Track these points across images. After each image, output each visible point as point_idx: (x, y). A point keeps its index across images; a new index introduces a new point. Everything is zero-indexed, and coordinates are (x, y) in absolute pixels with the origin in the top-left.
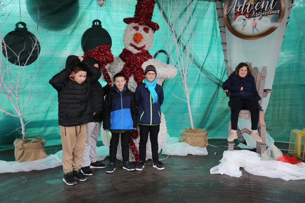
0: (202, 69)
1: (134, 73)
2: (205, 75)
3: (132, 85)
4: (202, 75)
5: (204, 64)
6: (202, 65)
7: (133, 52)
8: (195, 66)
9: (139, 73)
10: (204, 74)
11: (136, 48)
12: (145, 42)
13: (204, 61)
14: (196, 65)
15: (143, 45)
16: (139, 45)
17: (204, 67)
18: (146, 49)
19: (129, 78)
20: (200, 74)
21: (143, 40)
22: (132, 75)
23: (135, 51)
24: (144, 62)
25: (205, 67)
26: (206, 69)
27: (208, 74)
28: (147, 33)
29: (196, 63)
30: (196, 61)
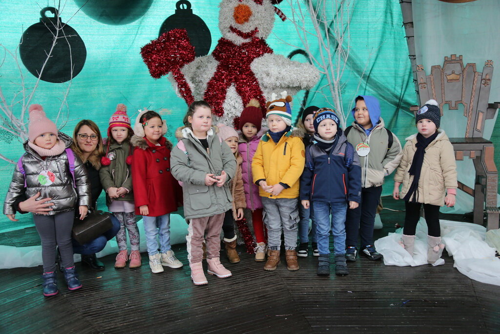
0: (369, 79)
1: (236, 80)
2: (374, 90)
3: (232, 103)
4: (369, 91)
5: (372, 72)
6: (369, 73)
7: (235, 43)
8: (358, 76)
9: (245, 79)
10: (372, 88)
11: (240, 34)
12: (257, 22)
13: (371, 65)
14: (359, 74)
15: (252, 28)
16: (246, 28)
17: (372, 76)
18: (259, 35)
19: (228, 89)
20: (365, 89)
21: (252, 18)
22: (233, 84)
23: (239, 41)
24: (254, 58)
25: (374, 76)
26: (377, 80)
27: (380, 88)
28: (259, 5)
29: (359, 70)
30: (358, 67)
